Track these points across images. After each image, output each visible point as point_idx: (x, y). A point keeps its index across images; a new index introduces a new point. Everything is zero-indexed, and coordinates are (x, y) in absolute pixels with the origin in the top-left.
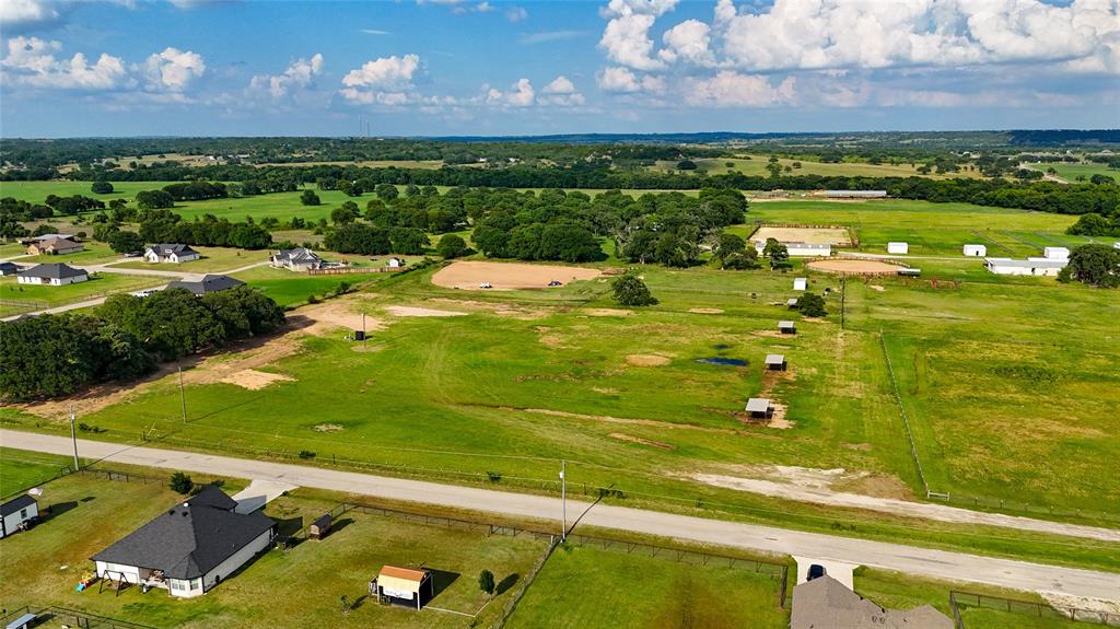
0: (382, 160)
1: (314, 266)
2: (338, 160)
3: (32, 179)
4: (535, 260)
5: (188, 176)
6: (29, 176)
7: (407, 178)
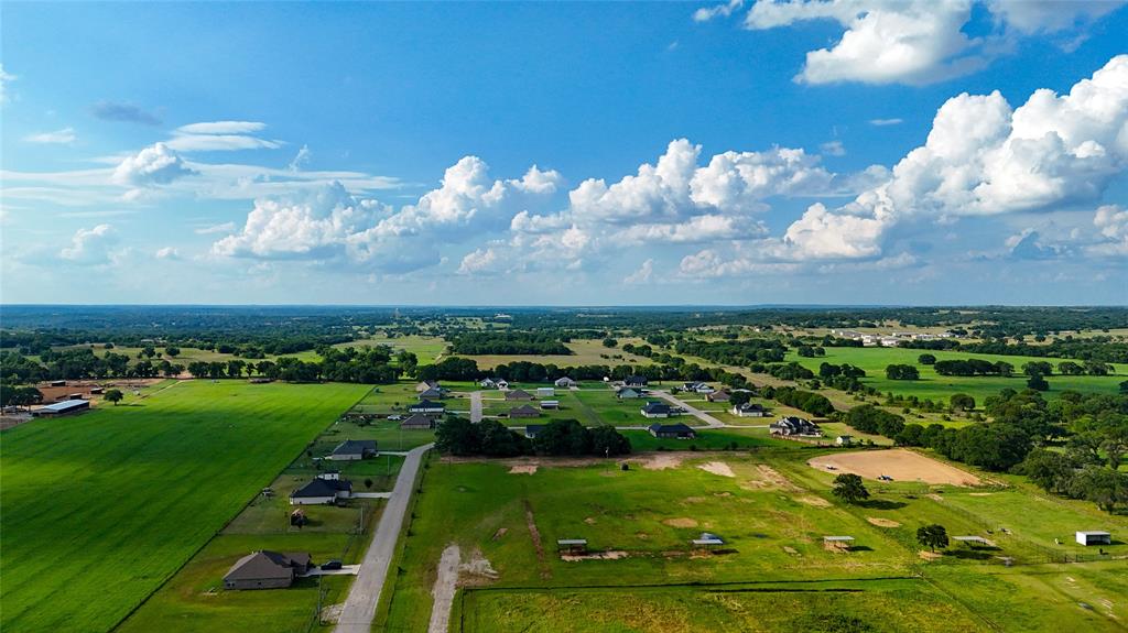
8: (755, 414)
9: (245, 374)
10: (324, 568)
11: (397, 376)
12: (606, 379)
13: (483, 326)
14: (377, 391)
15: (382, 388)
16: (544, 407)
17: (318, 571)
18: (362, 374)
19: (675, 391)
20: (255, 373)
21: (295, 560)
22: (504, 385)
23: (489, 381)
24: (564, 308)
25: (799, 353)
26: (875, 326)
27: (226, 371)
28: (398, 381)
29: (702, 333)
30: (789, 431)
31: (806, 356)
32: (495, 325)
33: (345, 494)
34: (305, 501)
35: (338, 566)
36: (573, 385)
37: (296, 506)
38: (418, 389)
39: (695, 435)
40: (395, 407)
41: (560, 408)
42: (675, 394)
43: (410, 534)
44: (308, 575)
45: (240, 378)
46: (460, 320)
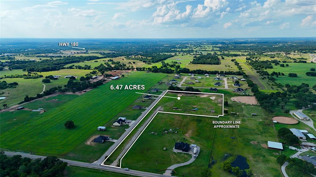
9: (145, 70)
12: (217, 74)
14: (168, 76)
16: (195, 82)
18: (166, 71)
20: (147, 70)
22: (193, 75)
23: (190, 74)
25: (280, 66)
27: (142, 69)
30: (237, 91)
31: (282, 67)
33: (151, 98)
34: (145, 98)
36: (208, 76)
37: (144, 99)
38: (175, 75)
39: (217, 91)
41: (199, 82)
42: (228, 79)
45: (145, 71)
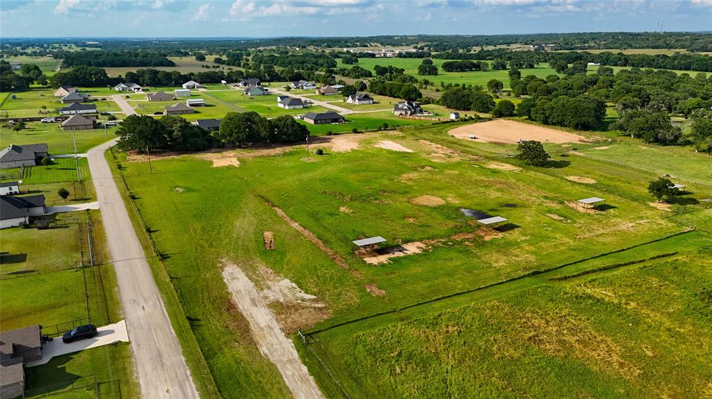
0: (643, 48)
1: (406, 113)
2: (611, 49)
3: (415, 57)
4: (549, 124)
5: (489, 57)
6: (413, 56)
7: (626, 61)
8: (367, 102)
10: (68, 340)
11: (28, 85)
12: (223, 82)
13: (79, 49)
14: (14, 97)
15: (18, 95)
16: (192, 105)
17: (62, 349)
19: (288, 89)
21: (19, 342)
22: (138, 89)
23: (123, 86)
24: (136, 39)
25: (343, 62)
26: (367, 46)
28: (31, 89)
29: (260, 51)
30: (409, 112)
31: (348, 63)
32: (88, 49)
35: (89, 332)
36: (201, 87)
38: (57, 94)
39: (345, 120)
40: (43, 110)
41: (205, 105)
42: (288, 91)
43: (164, 257)
44: (45, 360)
46: (57, 45)
